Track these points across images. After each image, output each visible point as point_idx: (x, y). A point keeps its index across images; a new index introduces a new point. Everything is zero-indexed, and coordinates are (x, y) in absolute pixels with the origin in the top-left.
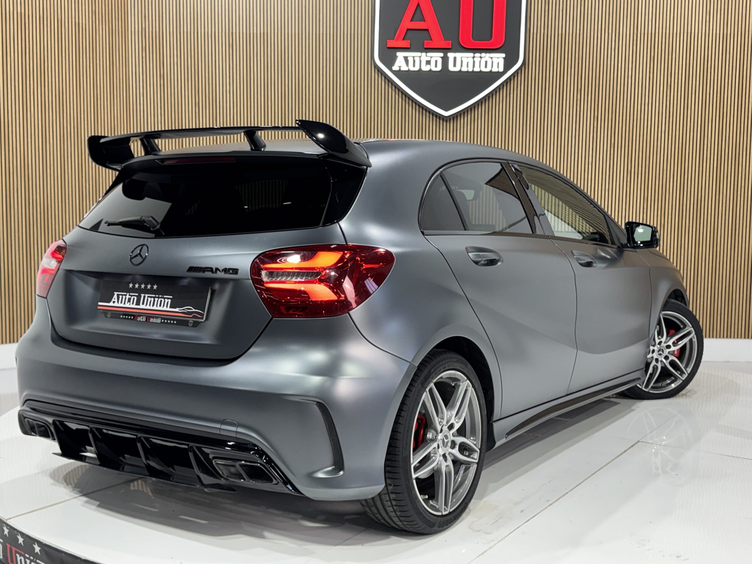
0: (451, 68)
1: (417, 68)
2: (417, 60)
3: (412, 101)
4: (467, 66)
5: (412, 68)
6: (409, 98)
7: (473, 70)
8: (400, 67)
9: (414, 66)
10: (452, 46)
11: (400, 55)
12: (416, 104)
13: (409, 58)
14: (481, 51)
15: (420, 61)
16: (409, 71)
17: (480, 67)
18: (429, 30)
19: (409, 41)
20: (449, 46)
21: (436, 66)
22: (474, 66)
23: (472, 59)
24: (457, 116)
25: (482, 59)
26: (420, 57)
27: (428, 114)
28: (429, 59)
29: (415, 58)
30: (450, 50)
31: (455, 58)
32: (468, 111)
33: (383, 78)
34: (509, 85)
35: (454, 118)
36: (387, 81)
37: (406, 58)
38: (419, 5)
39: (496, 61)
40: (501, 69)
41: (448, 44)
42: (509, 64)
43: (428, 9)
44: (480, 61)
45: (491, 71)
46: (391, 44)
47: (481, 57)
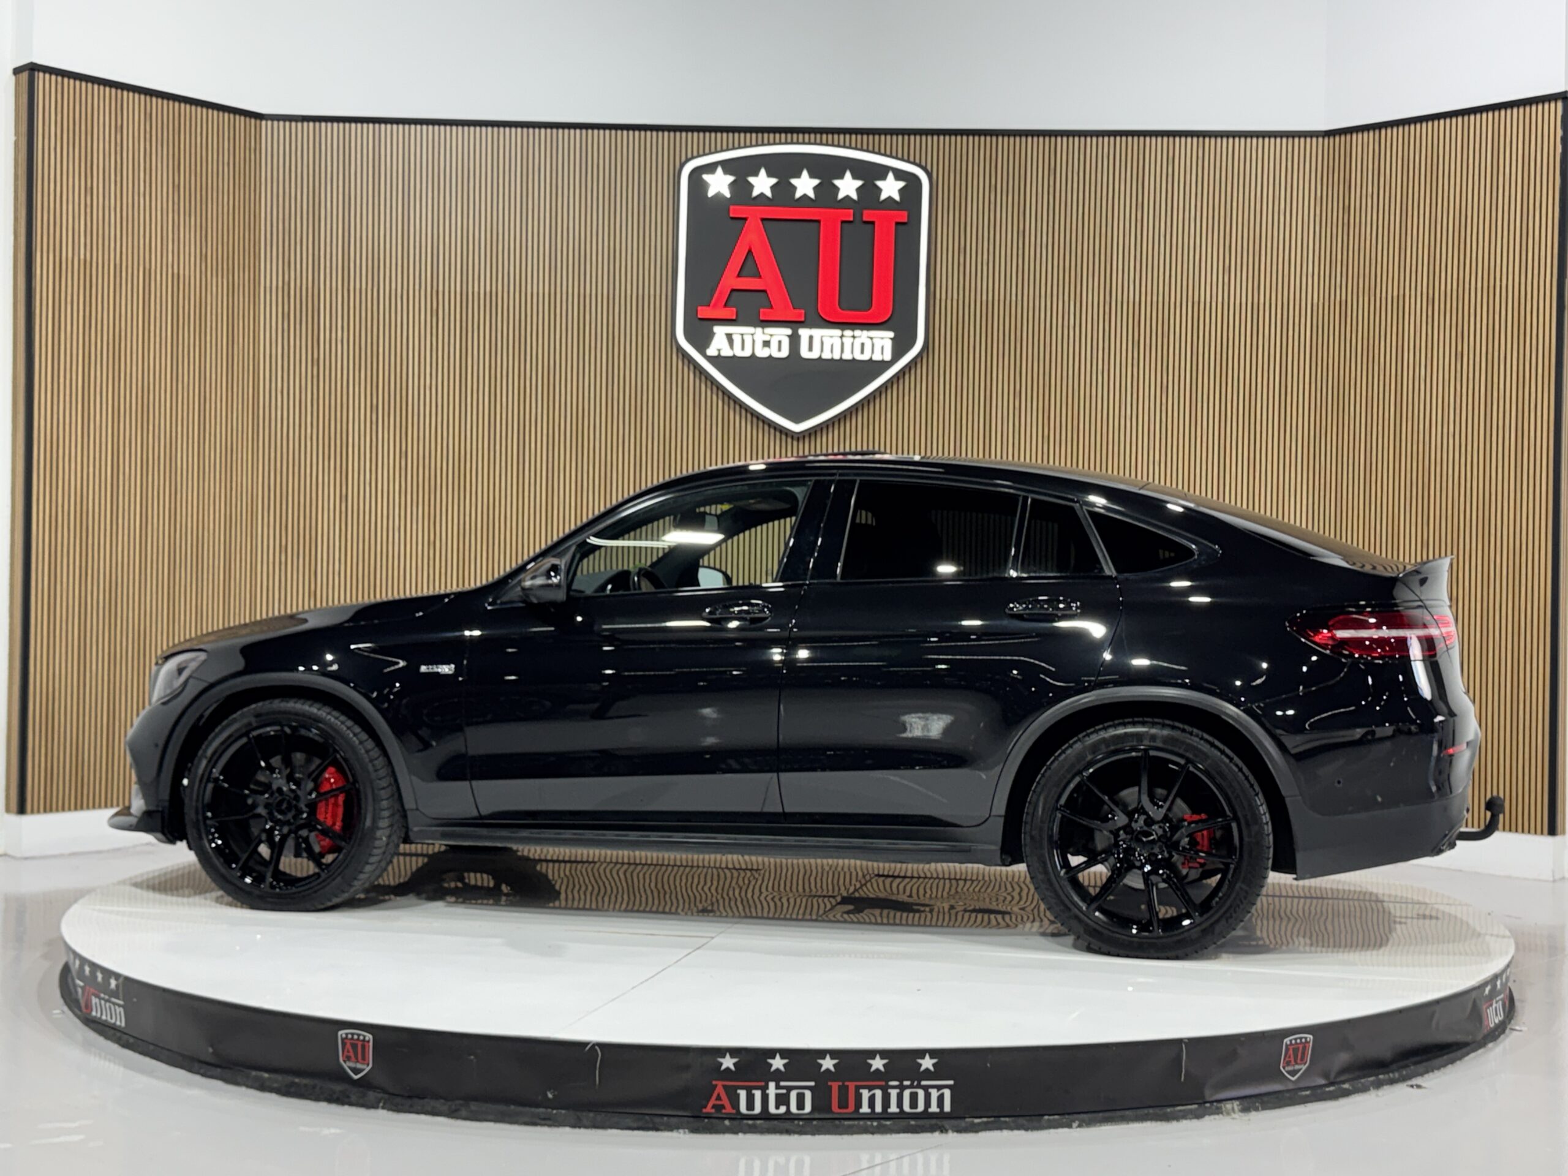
0: (805, 353)
1: (747, 353)
2: (748, 340)
3: (741, 406)
4: (832, 351)
5: (739, 353)
6: (735, 402)
7: (841, 358)
8: (719, 350)
9: (743, 349)
10: (805, 319)
11: (720, 331)
12: (746, 411)
13: (734, 337)
14: (853, 326)
15: (754, 341)
16: (734, 356)
17: (852, 353)
18: (768, 291)
19: (734, 309)
20: (800, 317)
21: (780, 349)
22: (842, 351)
23: (839, 340)
24: (816, 432)
25: (857, 340)
26: (752, 335)
27: (766, 428)
28: (767, 338)
29: (745, 337)
30: (802, 325)
31: (811, 338)
32: (833, 424)
33: (692, 367)
34: (901, 382)
35: (810, 435)
36: (697, 373)
37: (729, 337)
38: (750, 251)
39: (878, 344)
40: (888, 357)
41: (800, 315)
42: (900, 347)
43: (764, 259)
44: (853, 344)
45: (871, 359)
46: (704, 312)
47: (854, 337)
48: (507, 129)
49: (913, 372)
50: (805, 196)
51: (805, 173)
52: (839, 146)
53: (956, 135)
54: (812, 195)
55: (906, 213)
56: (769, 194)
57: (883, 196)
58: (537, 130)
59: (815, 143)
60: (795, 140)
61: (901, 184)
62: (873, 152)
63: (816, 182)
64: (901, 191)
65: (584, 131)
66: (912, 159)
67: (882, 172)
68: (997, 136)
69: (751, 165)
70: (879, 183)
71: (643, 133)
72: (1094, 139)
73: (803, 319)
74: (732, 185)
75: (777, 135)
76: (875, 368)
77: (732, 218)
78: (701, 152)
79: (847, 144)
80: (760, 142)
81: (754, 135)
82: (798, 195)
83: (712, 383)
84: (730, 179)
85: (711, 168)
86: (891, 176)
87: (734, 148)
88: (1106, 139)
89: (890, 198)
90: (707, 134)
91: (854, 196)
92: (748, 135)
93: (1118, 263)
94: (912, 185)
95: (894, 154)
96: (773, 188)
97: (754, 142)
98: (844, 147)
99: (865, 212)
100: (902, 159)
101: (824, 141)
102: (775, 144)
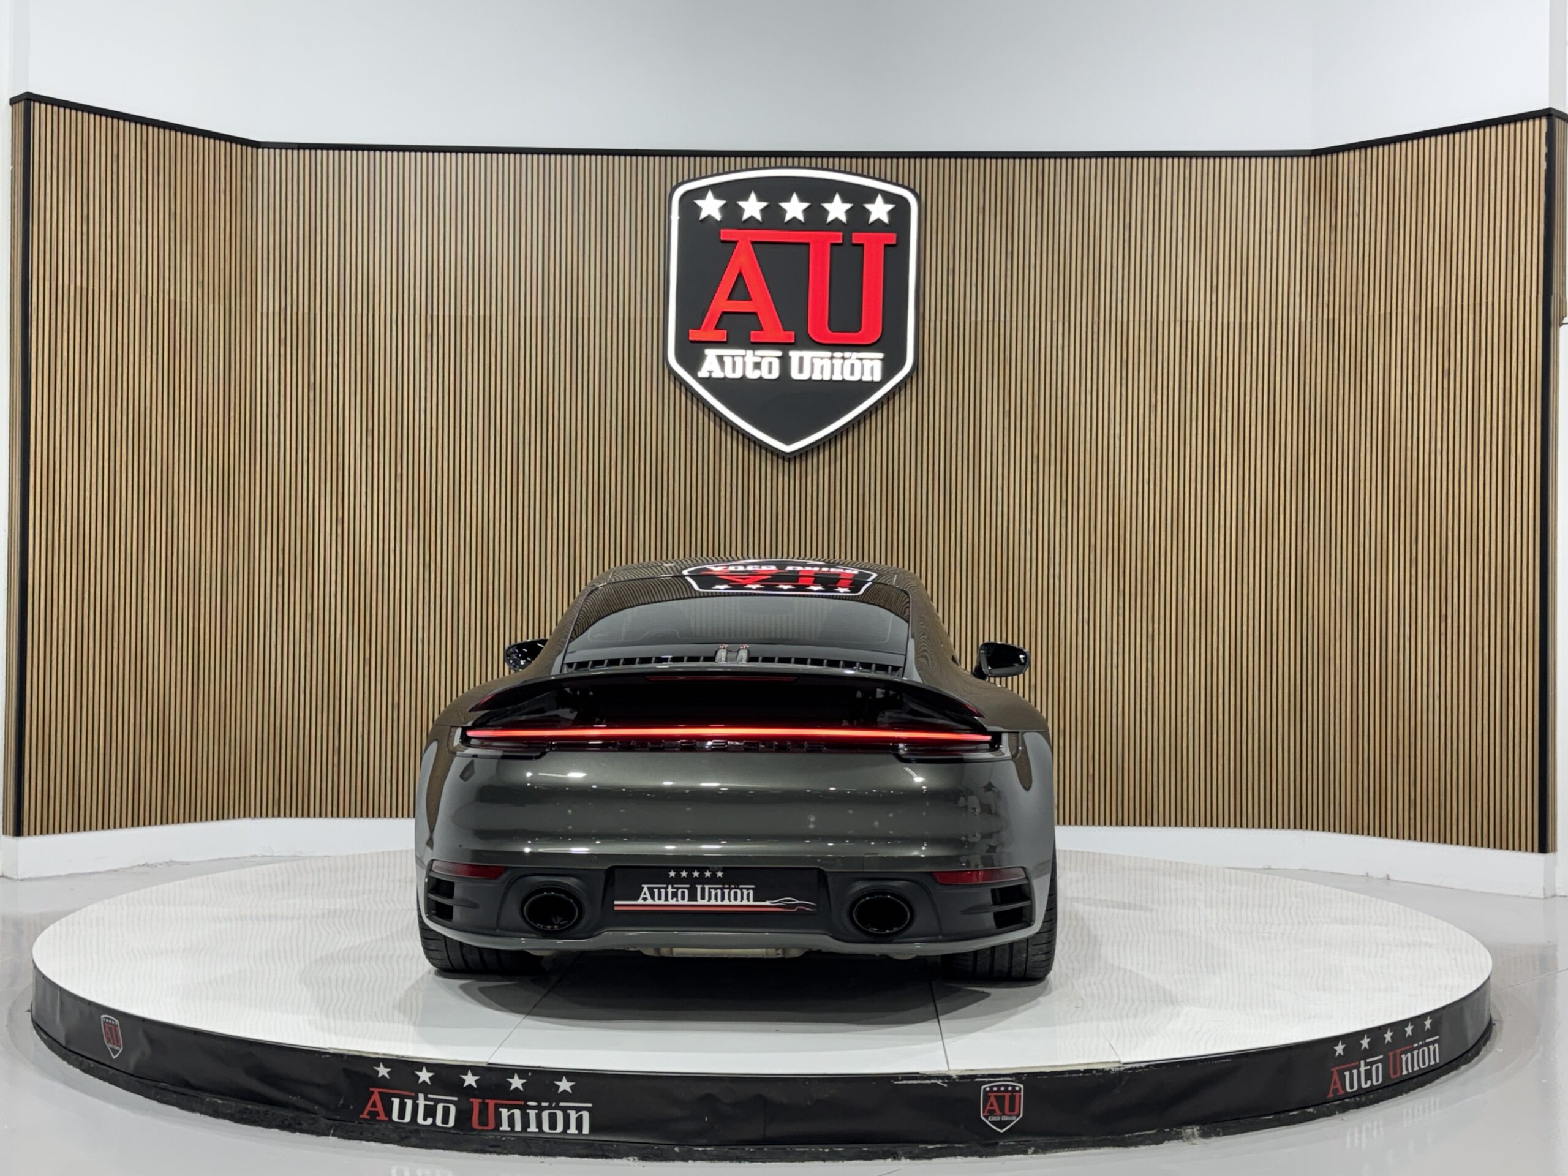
0: (795, 375)
1: (738, 375)
2: (739, 361)
3: (732, 428)
4: (822, 373)
5: (729, 374)
6: (727, 423)
7: (831, 379)
9: (734, 371)
10: (795, 340)
11: (711, 354)
12: (738, 432)
13: (725, 359)
14: (844, 348)
15: (744, 363)
16: (725, 379)
17: (842, 374)
18: (758, 315)
19: (725, 332)
20: (790, 339)
21: (770, 372)
22: (832, 373)
23: (829, 361)
24: (807, 452)
25: (846, 361)
26: (743, 356)
27: (758, 448)
28: (758, 360)
29: (736, 359)
30: (792, 346)
31: (801, 359)
32: (824, 444)
33: (683, 390)
34: (891, 402)
35: (801, 455)
36: (689, 395)
37: (720, 358)
38: (740, 274)
39: (868, 364)
40: (877, 377)
41: (790, 336)
42: (890, 369)
43: (755, 282)
44: (843, 365)
45: (860, 380)
46: (695, 335)
47: (843, 358)
48: (500, 155)
49: (903, 392)
50: (794, 219)
51: (795, 197)
52: (828, 170)
53: (944, 158)
54: (801, 217)
55: (895, 235)
56: (759, 217)
57: (872, 219)
58: (529, 156)
59: (804, 167)
60: (785, 164)
61: (890, 207)
62: (862, 175)
63: (806, 205)
64: (891, 213)
65: (576, 157)
66: (900, 182)
67: (871, 195)
68: (985, 158)
69: (741, 189)
70: (868, 206)
71: (634, 158)
72: (1082, 160)
73: (793, 341)
74: (723, 209)
75: (767, 159)
76: (866, 388)
77: (723, 242)
78: (692, 177)
79: (837, 168)
80: (750, 166)
81: (744, 159)
82: (788, 218)
83: (704, 405)
84: (722, 202)
85: (701, 193)
86: (879, 199)
87: (724, 173)
88: (1093, 160)
89: (878, 221)
90: (698, 159)
91: (843, 219)
92: (738, 159)
93: (1106, 284)
94: (900, 208)
95: (883, 177)
96: (763, 211)
97: (744, 167)
98: (833, 170)
99: (854, 234)
100: (891, 182)
101: (814, 165)
102: (764, 168)
